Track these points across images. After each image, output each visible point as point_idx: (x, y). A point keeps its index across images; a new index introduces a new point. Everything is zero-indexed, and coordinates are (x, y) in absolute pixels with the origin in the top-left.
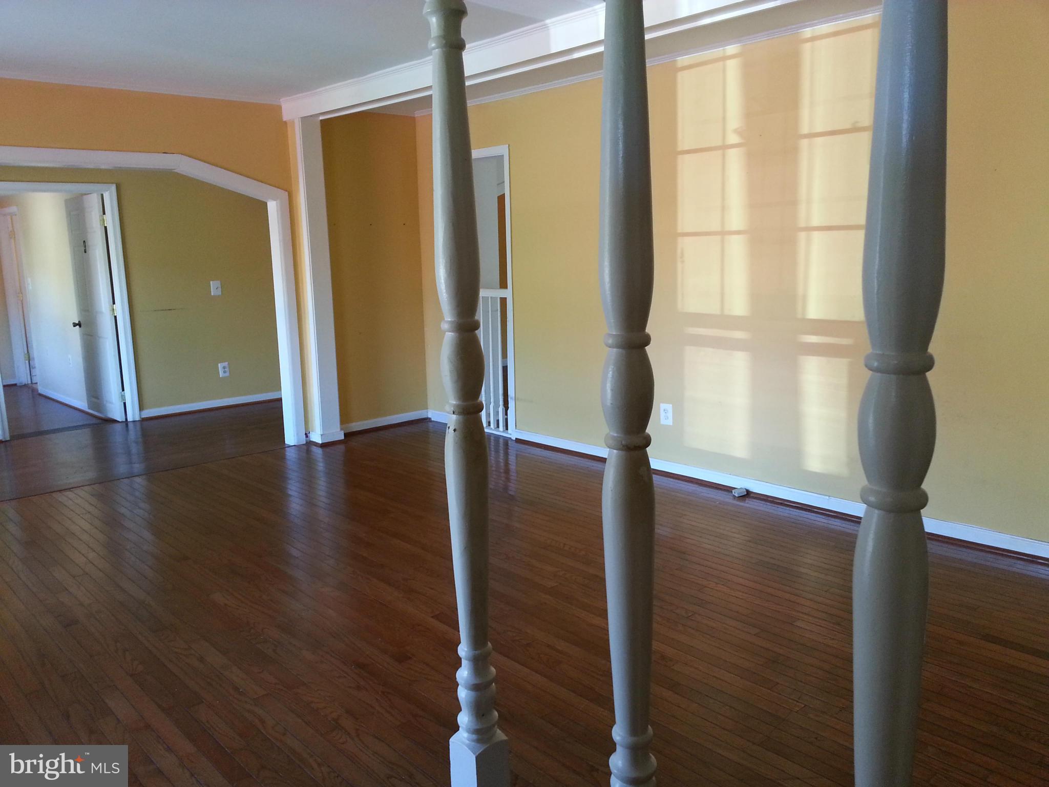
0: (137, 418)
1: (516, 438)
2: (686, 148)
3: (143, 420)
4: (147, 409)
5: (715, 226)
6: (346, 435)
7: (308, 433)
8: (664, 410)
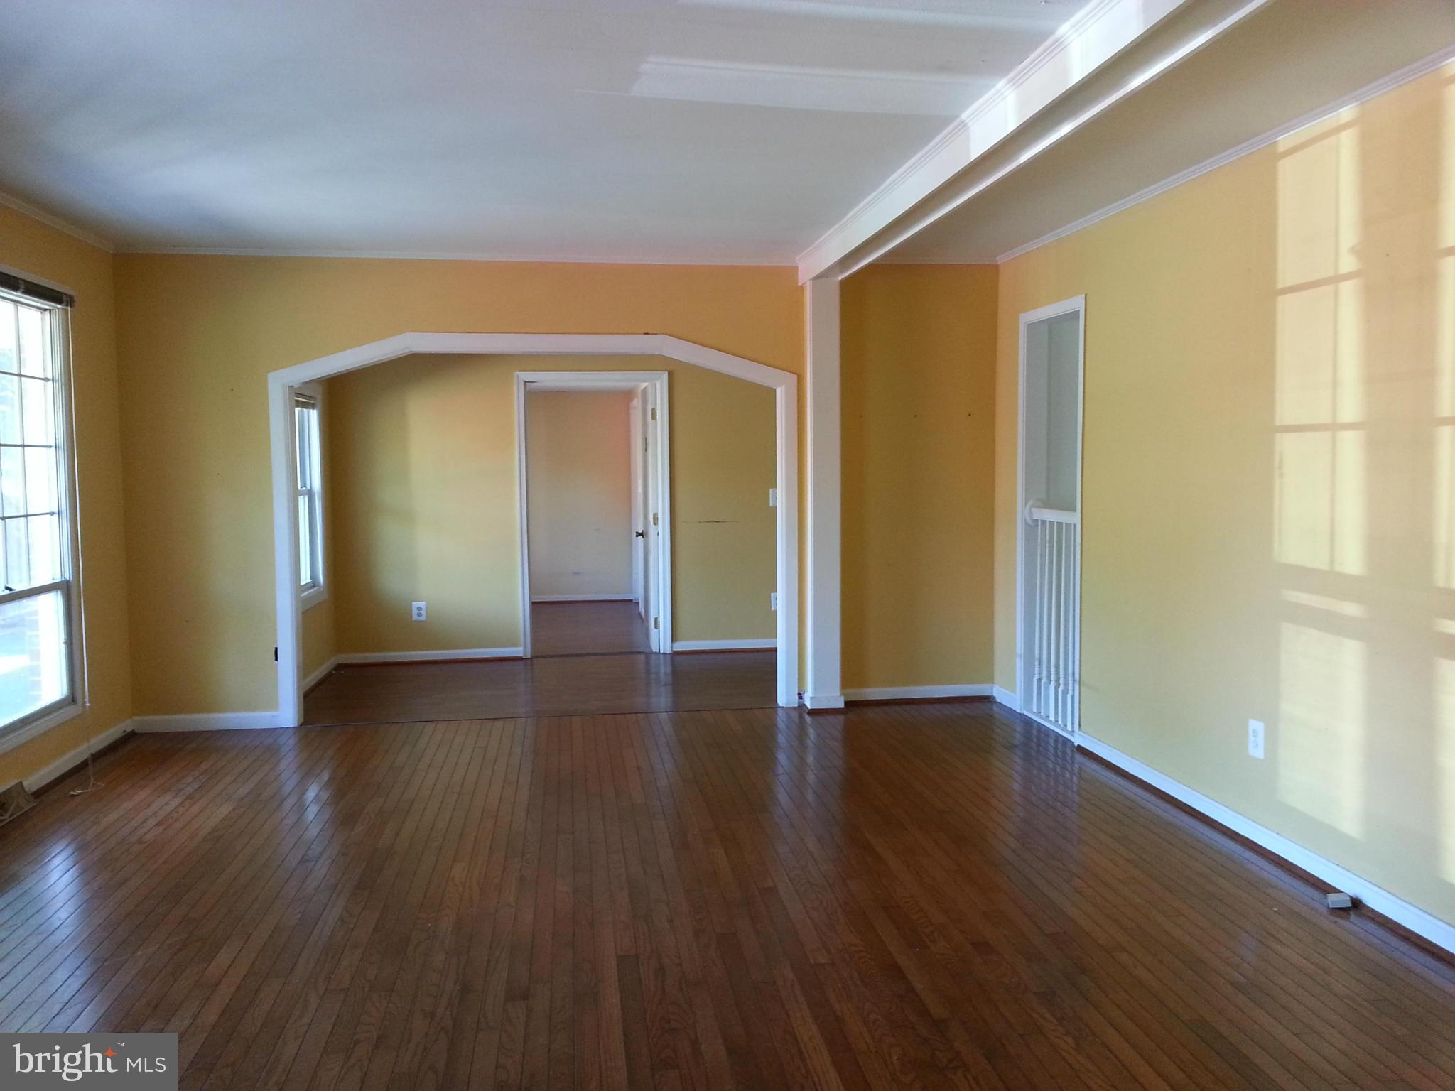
0: (669, 651)
1: (1078, 745)
2: (1288, 284)
3: (675, 654)
4: (680, 640)
5: (1324, 418)
6: (846, 703)
7: (802, 693)
8: (1253, 732)
